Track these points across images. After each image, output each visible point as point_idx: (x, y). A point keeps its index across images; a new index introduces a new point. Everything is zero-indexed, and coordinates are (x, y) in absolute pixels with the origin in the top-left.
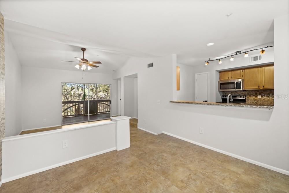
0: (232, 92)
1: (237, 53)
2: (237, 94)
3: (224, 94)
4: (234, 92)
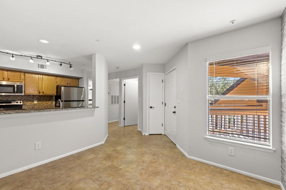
1: (37, 57)
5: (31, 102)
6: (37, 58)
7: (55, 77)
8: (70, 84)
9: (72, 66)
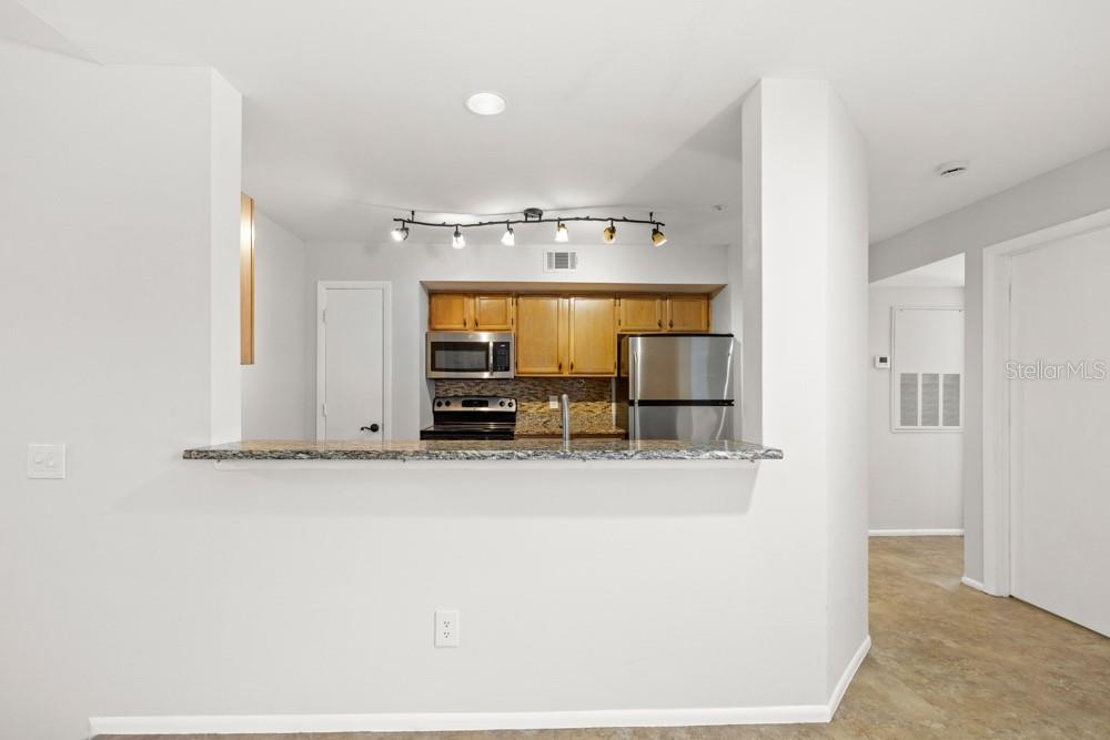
0: (472, 384)
1: (526, 215)
2: (488, 394)
3: (442, 393)
4: (477, 384)
5: (540, 404)
6: (526, 221)
7: (612, 300)
8: (671, 325)
9: (661, 229)
